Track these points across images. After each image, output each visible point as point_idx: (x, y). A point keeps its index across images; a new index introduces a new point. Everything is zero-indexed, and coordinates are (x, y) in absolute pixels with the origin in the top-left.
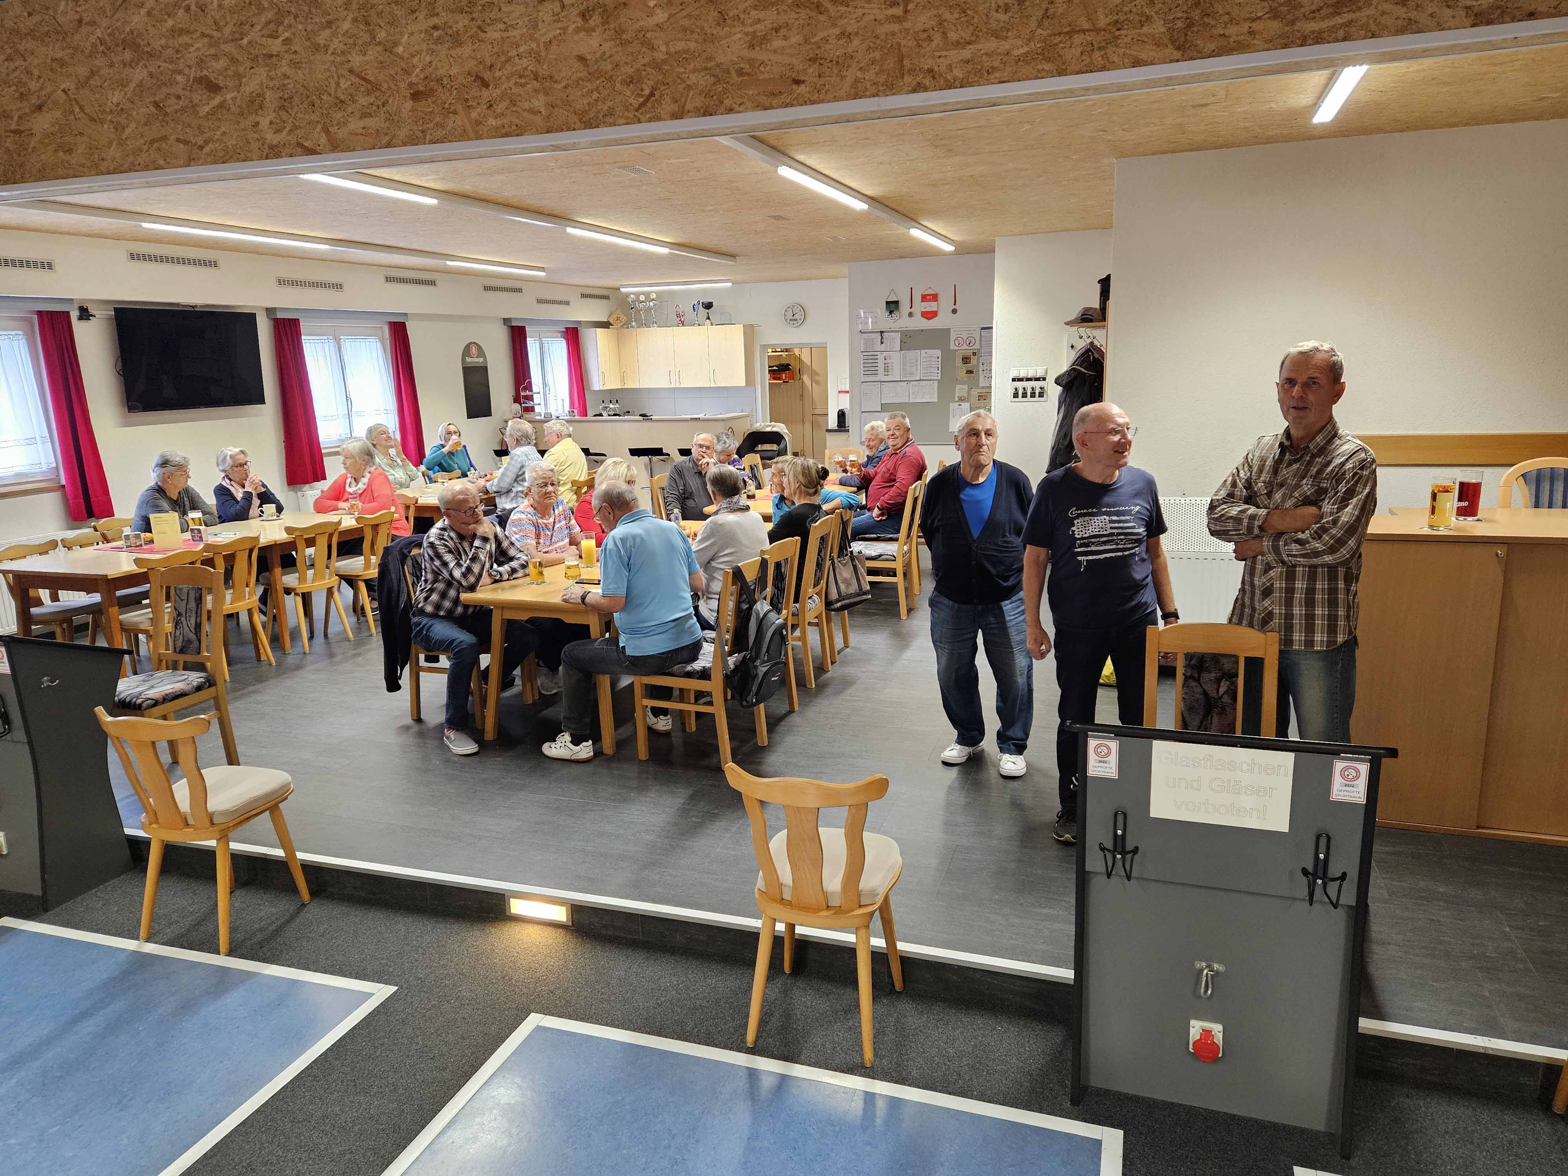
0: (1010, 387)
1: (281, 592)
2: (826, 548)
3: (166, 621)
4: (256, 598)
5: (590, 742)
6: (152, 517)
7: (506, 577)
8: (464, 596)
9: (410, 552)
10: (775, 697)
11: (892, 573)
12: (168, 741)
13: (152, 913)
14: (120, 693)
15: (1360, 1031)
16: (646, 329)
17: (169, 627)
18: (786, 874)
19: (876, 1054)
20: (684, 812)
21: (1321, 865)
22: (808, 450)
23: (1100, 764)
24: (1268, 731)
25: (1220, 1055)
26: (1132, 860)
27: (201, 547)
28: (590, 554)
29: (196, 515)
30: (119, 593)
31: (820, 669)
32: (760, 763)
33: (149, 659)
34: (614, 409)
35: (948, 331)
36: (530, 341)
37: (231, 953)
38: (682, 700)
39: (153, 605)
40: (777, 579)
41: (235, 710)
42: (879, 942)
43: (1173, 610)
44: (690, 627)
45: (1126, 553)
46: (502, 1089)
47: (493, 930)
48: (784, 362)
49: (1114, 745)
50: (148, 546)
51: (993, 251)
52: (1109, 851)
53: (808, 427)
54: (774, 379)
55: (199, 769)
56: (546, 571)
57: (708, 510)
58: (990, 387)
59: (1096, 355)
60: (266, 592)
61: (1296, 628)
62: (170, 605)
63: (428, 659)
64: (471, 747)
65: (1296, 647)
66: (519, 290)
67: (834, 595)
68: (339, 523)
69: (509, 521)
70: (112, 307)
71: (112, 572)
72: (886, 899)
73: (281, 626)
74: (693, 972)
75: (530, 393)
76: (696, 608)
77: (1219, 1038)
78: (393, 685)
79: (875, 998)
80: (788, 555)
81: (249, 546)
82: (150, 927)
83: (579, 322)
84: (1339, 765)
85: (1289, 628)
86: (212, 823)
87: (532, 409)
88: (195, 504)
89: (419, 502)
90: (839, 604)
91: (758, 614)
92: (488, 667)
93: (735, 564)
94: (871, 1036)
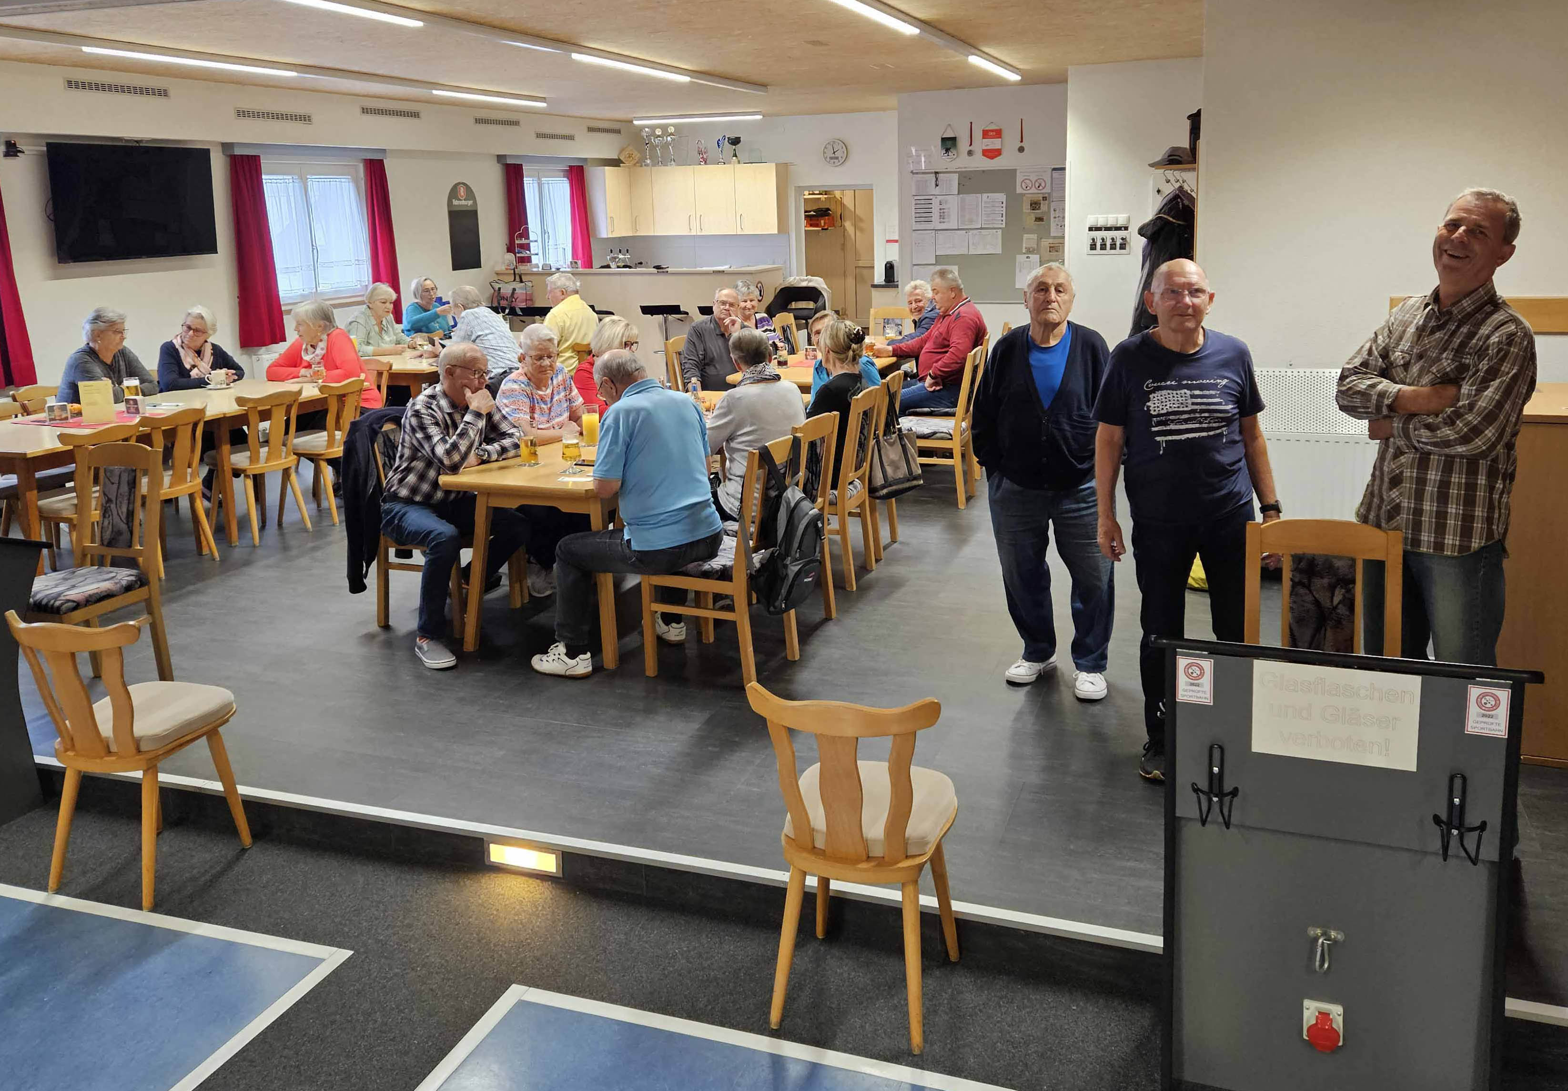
0: (1086, 237)
1: (228, 473)
2: (870, 425)
3: (93, 507)
4: (199, 480)
5: (589, 655)
6: (81, 385)
7: (494, 457)
8: (444, 479)
9: (381, 427)
10: (808, 601)
11: (948, 454)
12: (90, 652)
13: (64, 858)
14: (37, 593)
15: (1507, 1014)
16: (663, 167)
17: (96, 515)
18: (818, 817)
19: (925, 1039)
20: (701, 740)
21: (1456, 813)
22: (851, 311)
23: (1194, 688)
24: (1393, 652)
25: (1341, 1044)
26: (1231, 802)
27: (137, 420)
28: (592, 431)
29: (134, 382)
30: (38, 475)
31: (863, 569)
32: (790, 681)
33: (71, 552)
34: (624, 260)
35: (1013, 172)
36: (527, 181)
37: (157, 907)
38: (698, 606)
39: (78, 488)
40: (812, 461)
41: (169, 613)
42: (930, 901)
43: (1272, 502)
44: (707, 517)
45: (1211, 433)
46: (476, 1079)
47: (468, 882)
48: (824, 206)
49: (1207, 665)
50: (76, 419)
51: (1065, 81)
52: (1202, 792)
53: (850, 282)
54: (811, 225)
55: (125, 686)
56: (540, 450)
57: (731, 378)
58: (1063, 237)
59: (1186, 202)
60: (211, 473)
61: (1425, 526)
62: (98, 488)
63: (400, 554)
64: (447, 660)
65: (1424, 549)
66: (516, 123)
67: (879, 480)
68: (300, 392)
69: (500, 391)
70: (44, 142)
71: (33, 449)
72: (939, 849)
73: (227, 514)
74: (707, 936)
75: (527, 241)
76: (715, 494)
77: (1338, 1023)
78: (357, 585)
79: (925, 970)
80: (825, 433)
81: (193, 419)
82: (61, 876)
83: (585, 160)
84: (1474, 692)
85: (1417, 526)
86: (139, 751)
87: (528, 260)
88: (133, 369)
89: (394, 367)
90: (885, 491)
91: (788, 503)
92: (470, 564)
93: (760, 445)
94: (920, 1019)
